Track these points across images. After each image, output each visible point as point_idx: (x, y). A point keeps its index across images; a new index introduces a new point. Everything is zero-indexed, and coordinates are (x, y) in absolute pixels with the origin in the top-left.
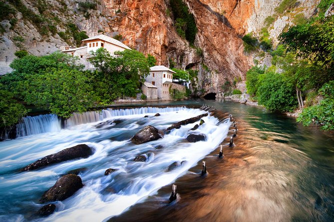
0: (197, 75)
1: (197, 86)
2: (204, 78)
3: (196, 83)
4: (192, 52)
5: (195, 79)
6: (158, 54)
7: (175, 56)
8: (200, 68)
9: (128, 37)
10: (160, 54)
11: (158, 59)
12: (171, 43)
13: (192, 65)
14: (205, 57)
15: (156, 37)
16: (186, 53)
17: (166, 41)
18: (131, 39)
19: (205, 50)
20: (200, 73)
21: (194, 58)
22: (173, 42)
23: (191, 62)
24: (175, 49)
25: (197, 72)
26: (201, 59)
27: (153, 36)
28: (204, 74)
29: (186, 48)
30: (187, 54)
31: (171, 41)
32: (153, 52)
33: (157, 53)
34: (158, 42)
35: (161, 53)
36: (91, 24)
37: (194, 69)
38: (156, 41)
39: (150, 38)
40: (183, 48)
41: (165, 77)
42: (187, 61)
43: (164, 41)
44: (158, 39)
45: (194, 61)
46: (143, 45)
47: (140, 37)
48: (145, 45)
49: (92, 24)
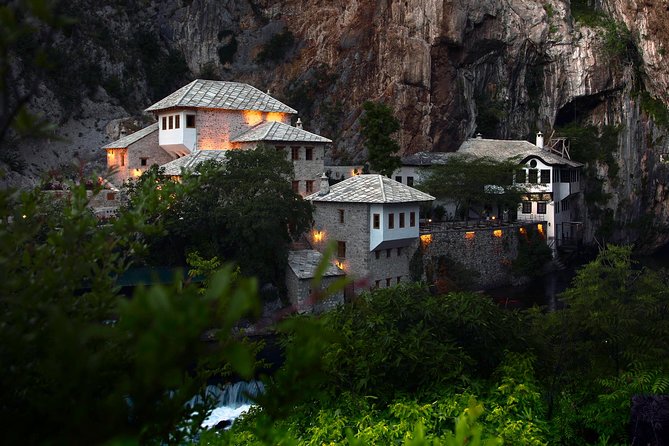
0: (615, 147)
1: (613, 204)
2: (651, 161)
3: (606, 187)
4: (583, 43)
5: (602, 171)
6: (420, 84)
7: (502, 71)
8: (628, 115)
9: (311, 33)
10: (426, 82)
11: (419, 106)
12: (478, 26)
13: (587, 104)
14: (647, 60)
15: (408, 16)
16: (555, 51)
17: (452, 24)
18: (321, 37)
19: (643, 31)
20: (627, 140)
21: (593, 72)
22: (488, 17)
23: (580, 92)
24: (500, 46)
25: (612, 133)
26: (628, 71)
27: (395, 15)
28: (650, 144)
29: (553, 30)
30: (560, 58)
31: (477, 16)
32: (396, 79)
33: (416, 80)
34: (417, 37)
35: (433, 78)
36: (197, 17)
37: (598, 120)
38: (412, 33)
39: (386, 24)
40: (537, 33)
41: (377, 225)
42: (563, 85)
43: (444, 26)
44: (419, 21)
45: (595, 86)
46: (361, 55)
47: (352, 26)
48: (369, 56)
49: (202, 17)
